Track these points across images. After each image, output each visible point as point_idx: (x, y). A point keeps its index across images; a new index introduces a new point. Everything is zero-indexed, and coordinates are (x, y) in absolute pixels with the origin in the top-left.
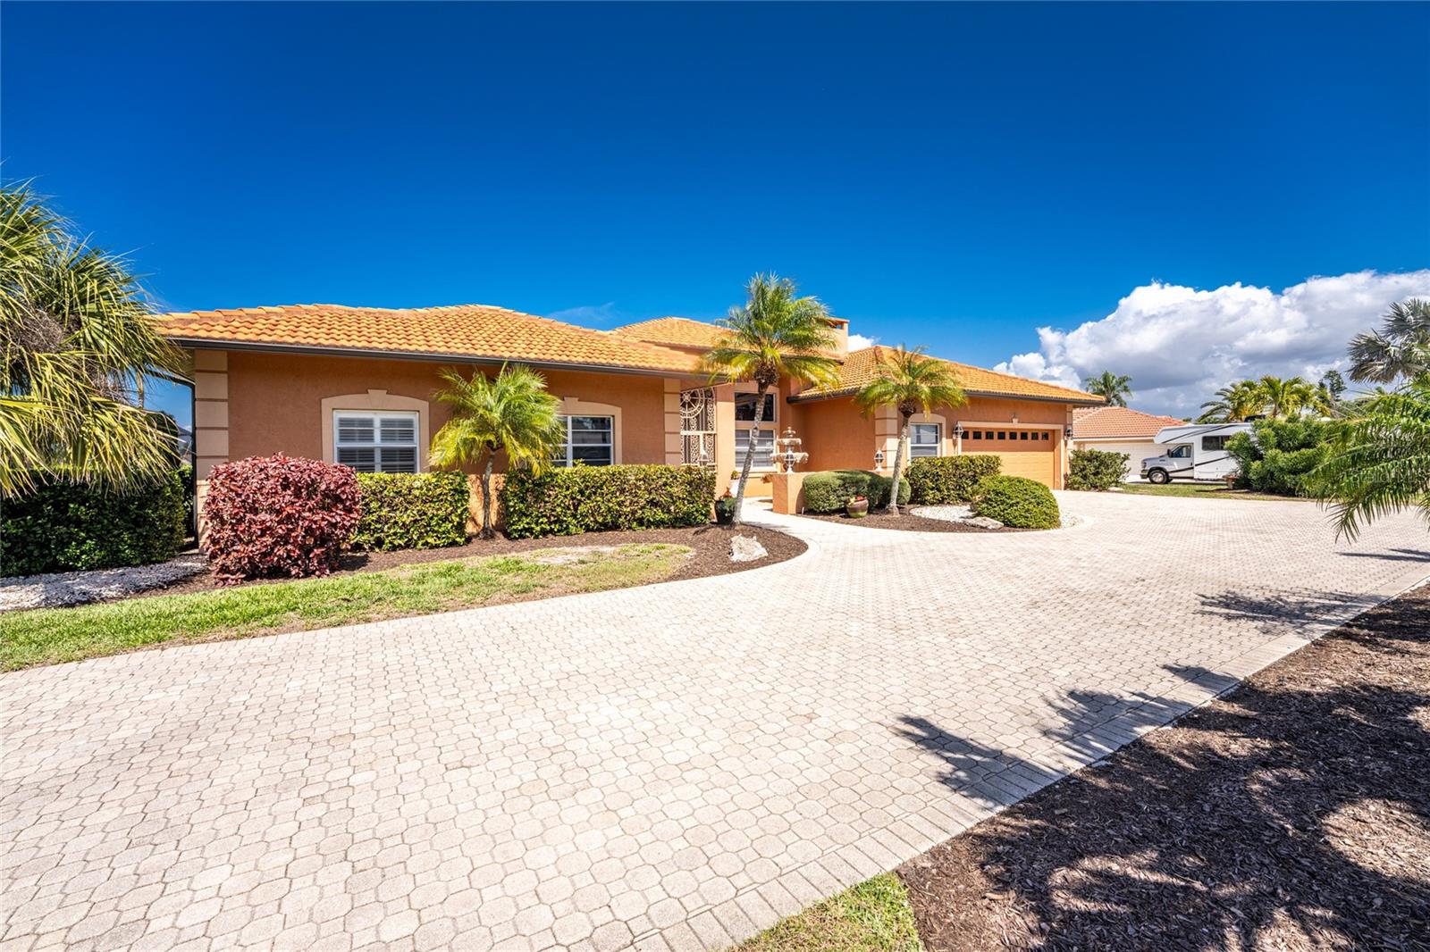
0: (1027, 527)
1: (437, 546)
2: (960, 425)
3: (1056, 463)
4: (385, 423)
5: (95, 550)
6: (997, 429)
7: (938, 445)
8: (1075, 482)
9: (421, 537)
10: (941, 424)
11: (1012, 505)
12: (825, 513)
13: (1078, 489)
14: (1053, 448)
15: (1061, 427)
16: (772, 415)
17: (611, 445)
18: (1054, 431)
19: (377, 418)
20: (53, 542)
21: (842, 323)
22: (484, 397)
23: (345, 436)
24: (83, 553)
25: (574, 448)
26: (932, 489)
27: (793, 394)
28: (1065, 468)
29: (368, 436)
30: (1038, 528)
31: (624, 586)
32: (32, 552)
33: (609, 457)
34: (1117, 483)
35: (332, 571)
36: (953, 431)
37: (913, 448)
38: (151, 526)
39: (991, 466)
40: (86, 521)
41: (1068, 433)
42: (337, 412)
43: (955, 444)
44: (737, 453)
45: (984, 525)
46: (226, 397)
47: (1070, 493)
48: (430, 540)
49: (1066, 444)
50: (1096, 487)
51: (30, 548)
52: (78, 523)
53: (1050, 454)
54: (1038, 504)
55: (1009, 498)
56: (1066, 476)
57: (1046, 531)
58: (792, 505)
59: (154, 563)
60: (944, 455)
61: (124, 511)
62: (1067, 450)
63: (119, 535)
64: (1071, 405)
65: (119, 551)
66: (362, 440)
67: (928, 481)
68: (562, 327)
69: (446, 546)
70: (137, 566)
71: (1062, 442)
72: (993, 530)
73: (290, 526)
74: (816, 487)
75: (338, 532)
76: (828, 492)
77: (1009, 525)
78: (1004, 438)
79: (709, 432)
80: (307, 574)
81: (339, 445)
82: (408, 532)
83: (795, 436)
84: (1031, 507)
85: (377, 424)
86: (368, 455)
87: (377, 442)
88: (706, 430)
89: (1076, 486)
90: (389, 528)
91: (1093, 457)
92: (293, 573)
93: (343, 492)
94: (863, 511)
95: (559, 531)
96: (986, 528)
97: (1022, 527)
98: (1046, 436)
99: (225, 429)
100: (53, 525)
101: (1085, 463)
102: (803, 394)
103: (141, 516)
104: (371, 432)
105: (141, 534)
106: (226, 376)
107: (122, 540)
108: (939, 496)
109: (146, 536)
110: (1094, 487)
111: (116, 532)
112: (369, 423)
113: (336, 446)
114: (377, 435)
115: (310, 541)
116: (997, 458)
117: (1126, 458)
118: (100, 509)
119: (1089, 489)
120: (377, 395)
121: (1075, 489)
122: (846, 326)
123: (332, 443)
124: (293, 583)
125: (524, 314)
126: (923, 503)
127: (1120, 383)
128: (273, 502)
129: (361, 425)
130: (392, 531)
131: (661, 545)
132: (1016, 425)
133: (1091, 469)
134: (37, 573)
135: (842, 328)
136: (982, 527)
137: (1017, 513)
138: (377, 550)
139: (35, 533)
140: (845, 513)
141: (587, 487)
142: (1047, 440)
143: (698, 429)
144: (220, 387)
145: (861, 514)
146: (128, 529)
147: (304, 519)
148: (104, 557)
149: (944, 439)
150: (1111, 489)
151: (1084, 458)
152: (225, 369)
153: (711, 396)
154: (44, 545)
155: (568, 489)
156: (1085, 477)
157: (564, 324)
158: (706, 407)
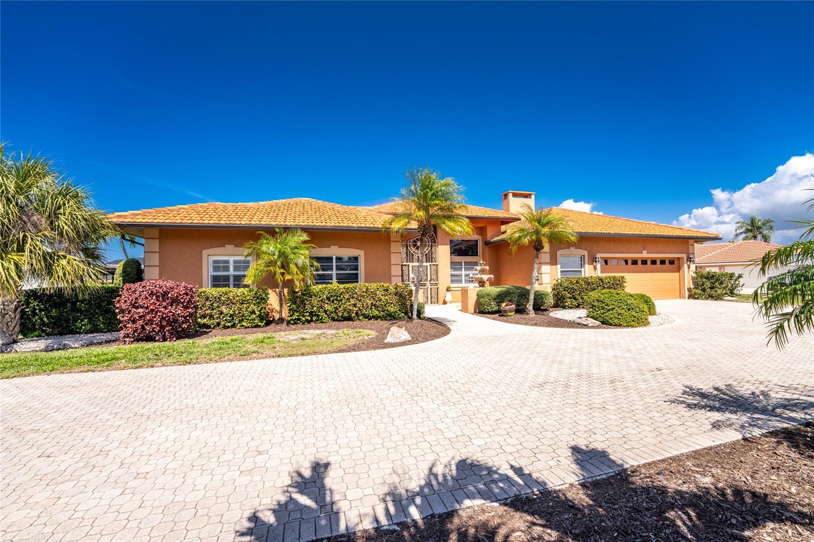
0: (620, 325)
1: (249, 327)
2: (598, 256)
3: (681, 280)
4: (235, 262)
5: (88, 324)
6: (630, 258)
7: (583, 269)
8: (695, 294)
9: (240, 321)
10: (584, 256)
11: (609, 310)
12: (489, 313)
13: (698, 298)
14: (679, 270)
15: (684, 256)
16: (477, 252)
17: (359, 272)
18: (679, 258)
19: (231, 259)
20: (72, 320)
21: (530, 195)
22: (270, 247)
23: (216, 269)
24: (83, 325)
25: (337, 274)
26: (570, 298)
27: (488, 239)
28: (688, 284)
29: (227, 269)
30: (627, 326)
31: (303, 354)
32: (63, 324)
33: (357, 279)
34: (732, 293)
35: (177, 339)
36: (593, 260)
37: (562, 272)
38: (112, 314)
39: (618, 284)
40: (84, 311)
41: (690, 259)
42: (211, 257)
43: (595, 268)
44: (452, 275)
45: (585, 323)
46: (158, 251)
47: (692, 301)
48: (244, 324)
49: (689, 267)
50: (712, 297)
51: (63, 322)
52: (81, 312)
53: (677, 274)
54: (629, 310)
55: (607, 305)
56: (689, 290)
57: (634, 329)
58: (471, 307)
59: (114, 331)
60: (587, 275)
61: (99, 306)
62: (689, 273)
63: (97, 318)
64: (693, 240)
65: (97, 325)
66: (224, 271)
67: (566, 293)
68: (339, 207)
69: (252, 327)
70: (105, 332)
71: (686, 266)
72: (593, 327)
73: (153, 315)
74: (483, 297)
75: (180, 319)
76: (489, 300)
77: (605, 323)
78: (637, 264)
79: (434, 263)
80: (165, 340)
81: (211, 273)
82: (233, 319)
83: (485, 265)
84: (623, 311)
85: (231, 262)
86: (227, 278)
87: (232, 272)
88: (432, 262)
89: (696, 296)
90: (223, 317)
91: (709, 277)
92: (157, 339)
93: (182, 298)
94: (511, 312)
95: (316, 320)
96: (587, 325)
97: (616, 325)
98: (672, 262)
99: (157, 266)
100: (71, 312)
101: (704, 280)
102: (496, 239)
103: (108, 309)
104: (228, 267)
105: (108, 317)
106: (158, 240)
107: (99, 320)
108: (575, 303)
109: (110, 318)
110: (711, 297)
111: (97, 316)
112: (227, 262)
113: (210, 274)
114: (231, 268)
115: (164, 323)
116: (623, 278)
117: (740, 276)
118: (90, 305)
119: (707, 299)
120: (230, 248)
121: (696, 298)
122: (533, 196)
123: (208, 272)
124: (157, 344)
125: (321, 201)
126: (564, 307)
127: (764, 224)
128: (144, 303)
129: (223, 263)
130: (224, 319)
131: (359, 330)
132: (645, 255)
133: (708, 284)
134: (66, 334)
135: (530, 198)
136: (584, 325)
137: (612, 316)
138: (217, 328)
139: (64, 315)
140: (500, 313)
141: (332, 296)
142: (674, 265)
143: (427, 262)
144: (155, 246)
145: (509, 314)
146: (102, 315)
147: (160, 312)
148: (91, 328)
149: (586, 266)
150: (726, 298)
151: (702, 277)
152: (158, 237)
153: (435, 242)
154: (68, 321)
155: (320, 297)
156: (704, 290)
157: (340, 205)
158: (431, 249)
